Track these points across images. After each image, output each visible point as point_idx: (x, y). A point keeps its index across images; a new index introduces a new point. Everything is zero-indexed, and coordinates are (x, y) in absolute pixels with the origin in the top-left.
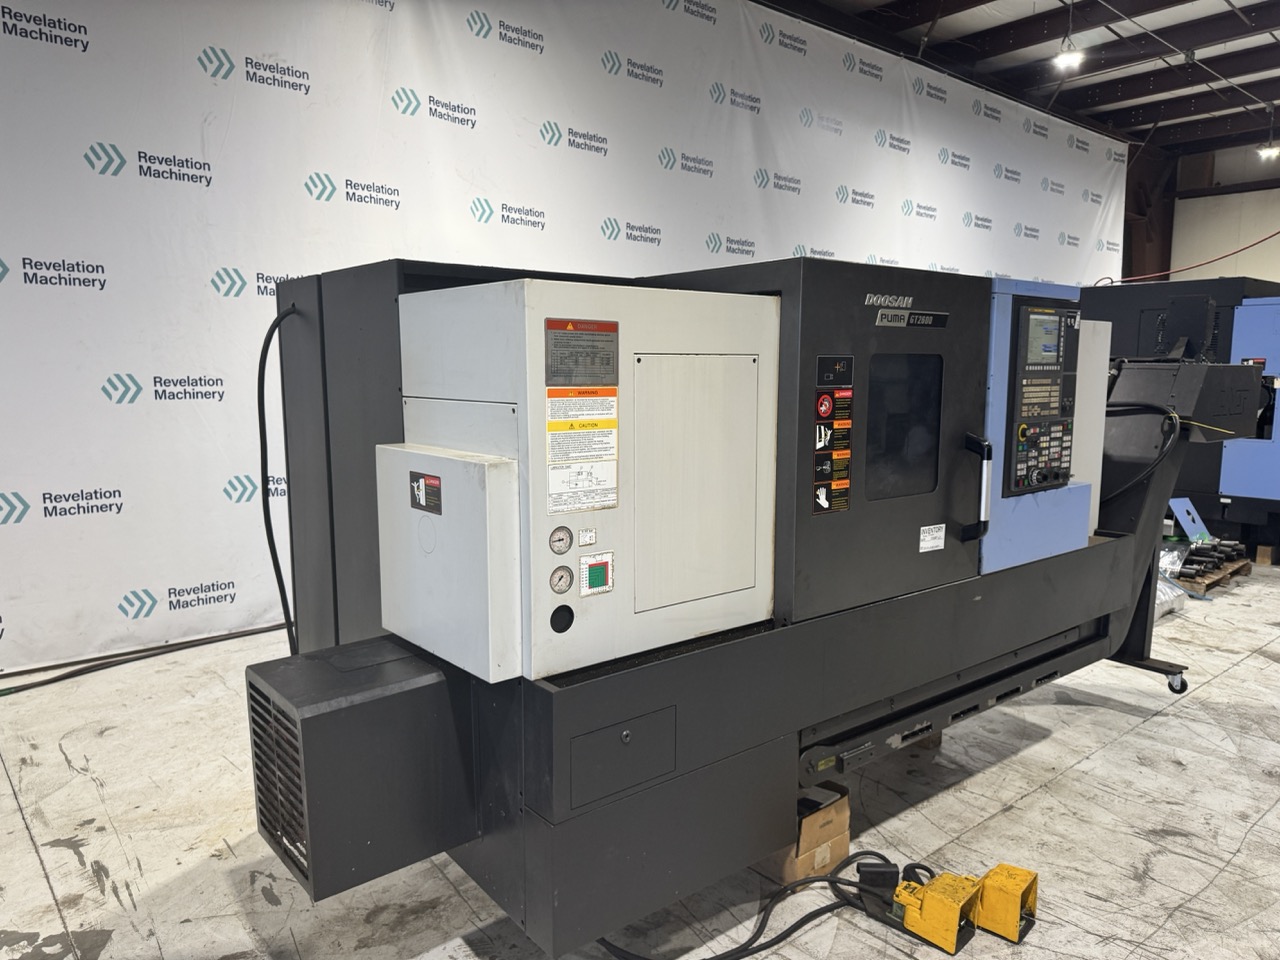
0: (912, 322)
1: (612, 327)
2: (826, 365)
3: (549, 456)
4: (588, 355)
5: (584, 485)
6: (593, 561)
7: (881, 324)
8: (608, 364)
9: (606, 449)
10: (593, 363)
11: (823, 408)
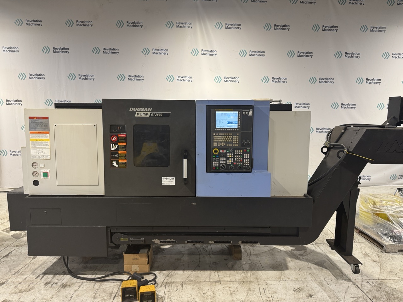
0: (152, 115)
1: (47, 118)
2: (113, 128)
3: (31, 146)
4: (40, 124)
5: (41, 153)
6: (44, 171)
7: (137, 116)
8: (46, 126)
9: (47, 146)
10: (42, 126)
11: (113, 139)
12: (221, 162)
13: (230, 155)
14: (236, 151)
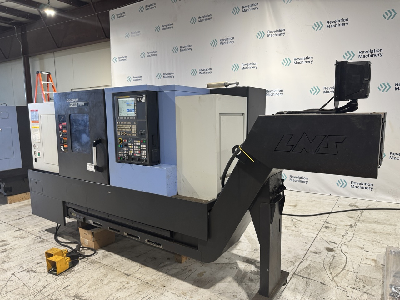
0: (78, 105)
1: (37, 110)
2: (60, 117)
5: (37, 137)
6: (38, 151)
7: (71, 107)
8: (37, 117)
9: (38, 132)
11: (60, 127)
12: (124, 152)
13: (131, 146)
14: (134, 141)
